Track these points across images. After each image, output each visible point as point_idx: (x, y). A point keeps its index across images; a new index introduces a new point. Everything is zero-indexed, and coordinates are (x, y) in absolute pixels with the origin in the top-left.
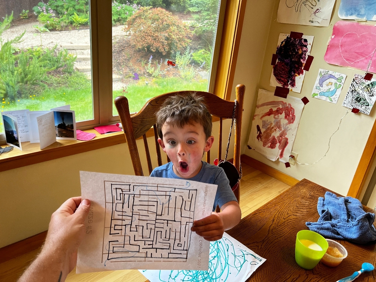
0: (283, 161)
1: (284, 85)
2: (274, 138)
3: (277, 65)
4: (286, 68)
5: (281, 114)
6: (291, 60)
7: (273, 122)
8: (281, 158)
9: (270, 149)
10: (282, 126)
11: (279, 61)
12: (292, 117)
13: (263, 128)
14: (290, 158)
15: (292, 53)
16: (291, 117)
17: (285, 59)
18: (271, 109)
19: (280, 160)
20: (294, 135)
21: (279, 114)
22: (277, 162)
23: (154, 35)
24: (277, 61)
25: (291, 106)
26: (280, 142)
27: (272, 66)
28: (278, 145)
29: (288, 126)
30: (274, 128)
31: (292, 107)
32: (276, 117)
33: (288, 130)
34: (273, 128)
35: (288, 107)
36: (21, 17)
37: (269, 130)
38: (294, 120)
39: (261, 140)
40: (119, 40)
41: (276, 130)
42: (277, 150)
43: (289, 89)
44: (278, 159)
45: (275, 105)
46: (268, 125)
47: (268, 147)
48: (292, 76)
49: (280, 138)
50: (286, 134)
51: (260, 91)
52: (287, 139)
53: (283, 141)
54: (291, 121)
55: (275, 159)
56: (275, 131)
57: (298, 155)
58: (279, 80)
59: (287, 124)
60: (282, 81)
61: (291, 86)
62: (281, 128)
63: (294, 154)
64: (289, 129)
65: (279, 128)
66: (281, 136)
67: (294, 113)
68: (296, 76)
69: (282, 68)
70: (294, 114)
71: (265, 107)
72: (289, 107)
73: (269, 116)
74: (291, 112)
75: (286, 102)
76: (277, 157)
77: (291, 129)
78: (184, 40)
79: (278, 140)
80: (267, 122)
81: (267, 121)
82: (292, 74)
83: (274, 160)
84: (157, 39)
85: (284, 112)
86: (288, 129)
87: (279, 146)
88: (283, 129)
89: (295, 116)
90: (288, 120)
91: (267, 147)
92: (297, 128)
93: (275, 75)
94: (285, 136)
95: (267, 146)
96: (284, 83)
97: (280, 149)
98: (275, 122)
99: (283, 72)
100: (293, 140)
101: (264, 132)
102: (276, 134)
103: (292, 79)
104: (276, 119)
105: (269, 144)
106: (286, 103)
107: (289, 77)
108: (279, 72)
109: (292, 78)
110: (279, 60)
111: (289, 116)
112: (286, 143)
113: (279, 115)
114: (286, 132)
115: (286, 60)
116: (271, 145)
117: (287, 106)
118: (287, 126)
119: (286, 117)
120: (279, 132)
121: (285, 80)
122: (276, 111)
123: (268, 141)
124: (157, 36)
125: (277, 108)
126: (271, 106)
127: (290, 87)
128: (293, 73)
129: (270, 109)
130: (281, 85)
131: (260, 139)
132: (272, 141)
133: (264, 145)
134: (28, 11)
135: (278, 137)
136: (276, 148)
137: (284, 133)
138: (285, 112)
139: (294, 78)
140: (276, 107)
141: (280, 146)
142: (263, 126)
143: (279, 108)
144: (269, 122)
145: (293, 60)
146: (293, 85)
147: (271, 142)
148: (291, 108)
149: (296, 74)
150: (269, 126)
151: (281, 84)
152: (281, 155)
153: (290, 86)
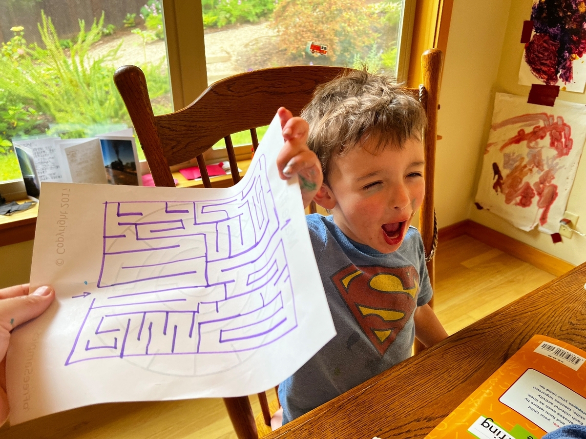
0: (547, 230)
1: (548, 80)
2: (528, 187)
3: (533, 42)
4: (552, 45)
5: (542, 138)
6: (563, 28)
7: (525, 156)
8: (542, 225)
9: (519, 208)
10: (544, 162)
11: (537, 33)
12: (566, 142)
13: (504, 167)
14: (562, 223)
15: (565, 12)
16: (564, 143)
17: (550, 28)
18: (522, 131)
19: (541, 228)
20: (570, 177)
21: (538, 138)
22: (535, 233)
23: (317, 30)
24: (533, 33)
25: (563, 121)
26: (540, 194)
27: (524, 45)
28: (536, 199)
29: (557, 160)
30: (529, 167)
31: (565, 122)
32: (532, 144)
33: (557, 170)
34: (525, 166)
35: (557, 123)
36: (126, 25)
37: (518, 172)
38: (570, 149)
39: (502, 192)
40: (263, 45)
41: (531, 170)
42: (535, 210)
43: (558, 87)
44: (537, 227)
45: (528, 123)
46: (517, 161)
47: (517, 204)
48: (565, 60)
49: (541, 186)
50: (554, 178)
51: (499, 96)
52: (555, 187)
53: (546, 191)
54: (565, 151)
55: (531, 227)
56: (529, 174)
57: (578, 218)
58: (537, 70)
59: (555, 158)
60: (545, 73)
61: (563, 81)
62: (543, 167)
63: (572, 216)
64: (560, 168)
65: (537, 167)
66: (542, 181)
67: (570, 135)
68: (574, 59)
69: (544, 47)
70: (571, 137)
71: (509, 126)
72: (560, 123)
73: (517, 145)
74: (563, 134)
75: (552, 114)
76: (534, 222)
77: (564, 166)
78: (368, 34)
79: (537, 191)
80: (513, 155)
81: (514, 153)
82: (564, 55)
83: (528, 229)
84: (322, 36)
85: (548, 134)
86: (557, 167)
87: (539, 201)
88: (546, 168)
89: (571, 140)
90: (557, 148)
91: (513, 204)
92: (576, 165)
93: (530, 61)
94: (550, 181)
95: (514, 202)
96: (548, 76)
97: (540, 207)
98: (530, 156)
99: (546, 54)
100: (569, 189)
101: (508, 176)
102: (533, 179)
103: (564, 66)
104: (531, 150)
105: (518, 199)
106: (552, 116)
107: (559, 63)
108: (537, 56)
109: (566, 63)
110: (536, 31)
111: (559, 141)
112: (553, 196)
113: (539, 140)
114: (552, 173)
115: (551, 30)
116: (521, 200)
117: (555, 121)
118: (555, 162)
119: (552, 144)
120: (539, 173)
121: (549, 70)
122: (531, 133)
123: (516, 192)
124: (322, 31)
125: (533, 127)
126: (520, 124)
127: (560, 83)
128: (567, 54)
129: (519, 129)
130: (543, 80)
131: (499, 190)
132: (523, 192)
133: (508, 200)
134: (134, 15)
135: (536, 184)
136: (532, 205)
137: (550, 175)
138: (551, 135)
139: (571, 63)
140: (530, 125)
141: (541, 201)
142: (504, 164)
143: (539, 127)
144: (517, 156)
145: (567, 27)
146: (567, 77)
147: (521, 195)
148: (564, 125)
149: (574, 56)
150: (517, 164)
151: (542, 78)
152: (543, 219)
153: (560, 80)
